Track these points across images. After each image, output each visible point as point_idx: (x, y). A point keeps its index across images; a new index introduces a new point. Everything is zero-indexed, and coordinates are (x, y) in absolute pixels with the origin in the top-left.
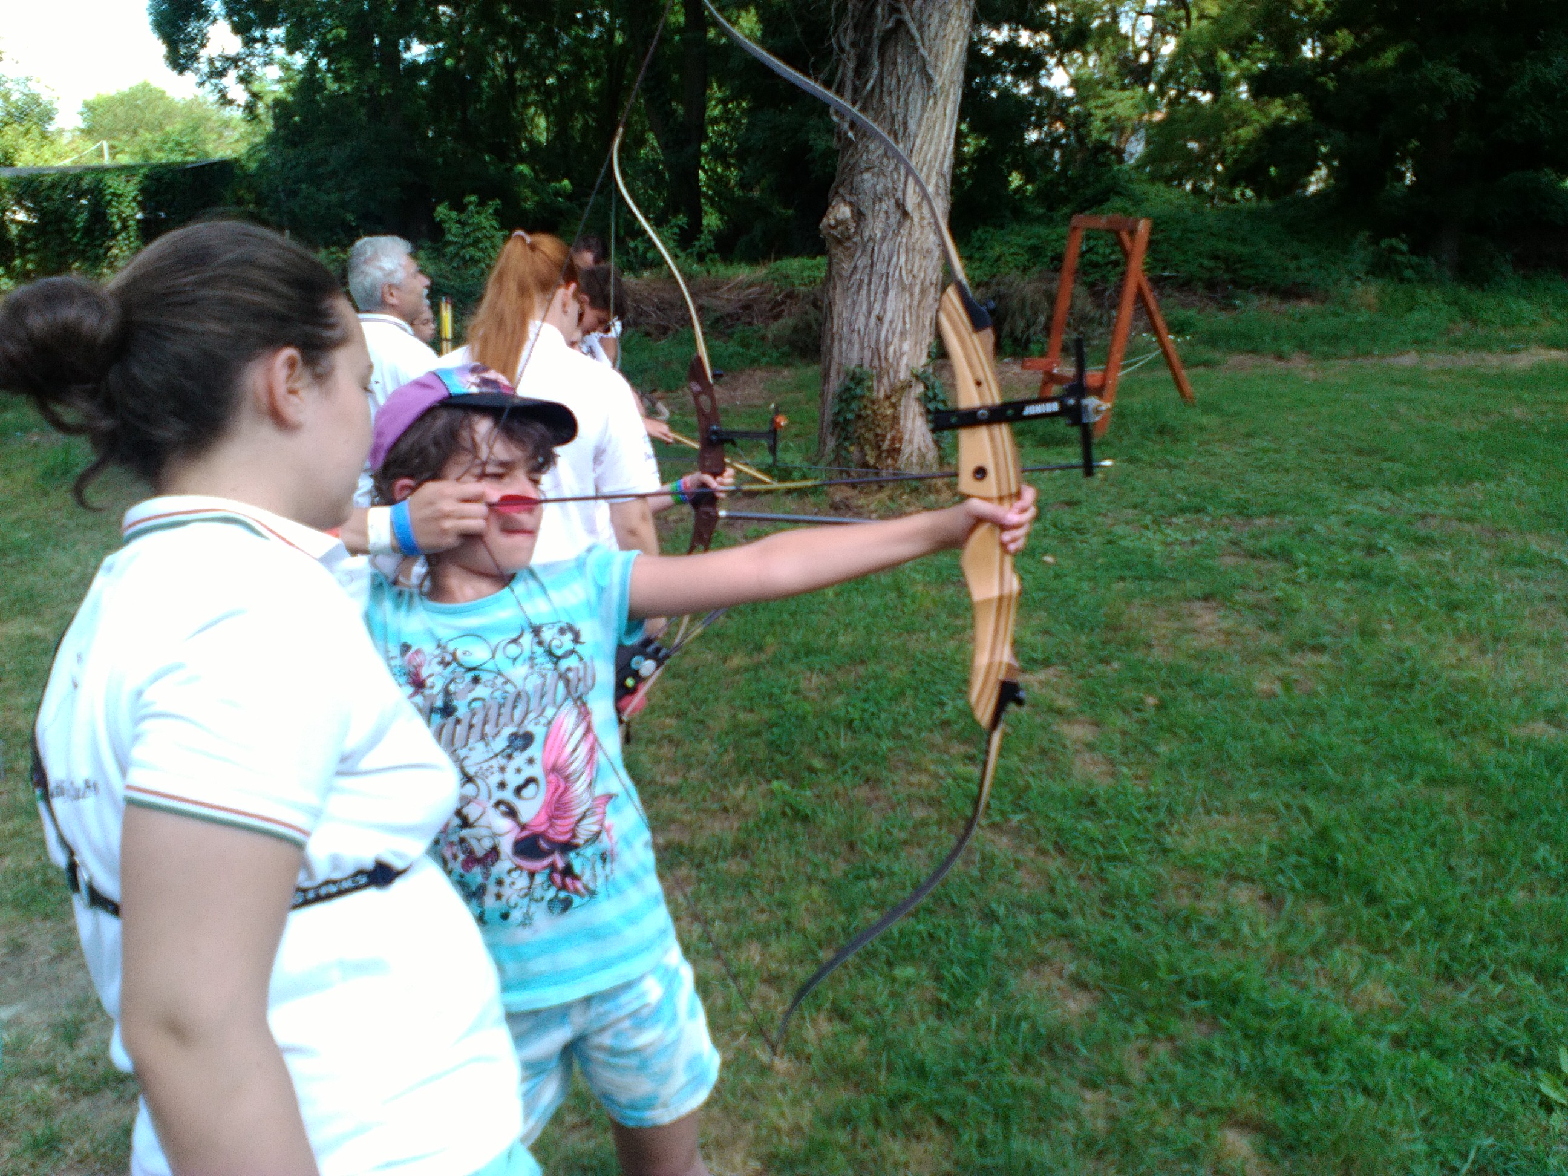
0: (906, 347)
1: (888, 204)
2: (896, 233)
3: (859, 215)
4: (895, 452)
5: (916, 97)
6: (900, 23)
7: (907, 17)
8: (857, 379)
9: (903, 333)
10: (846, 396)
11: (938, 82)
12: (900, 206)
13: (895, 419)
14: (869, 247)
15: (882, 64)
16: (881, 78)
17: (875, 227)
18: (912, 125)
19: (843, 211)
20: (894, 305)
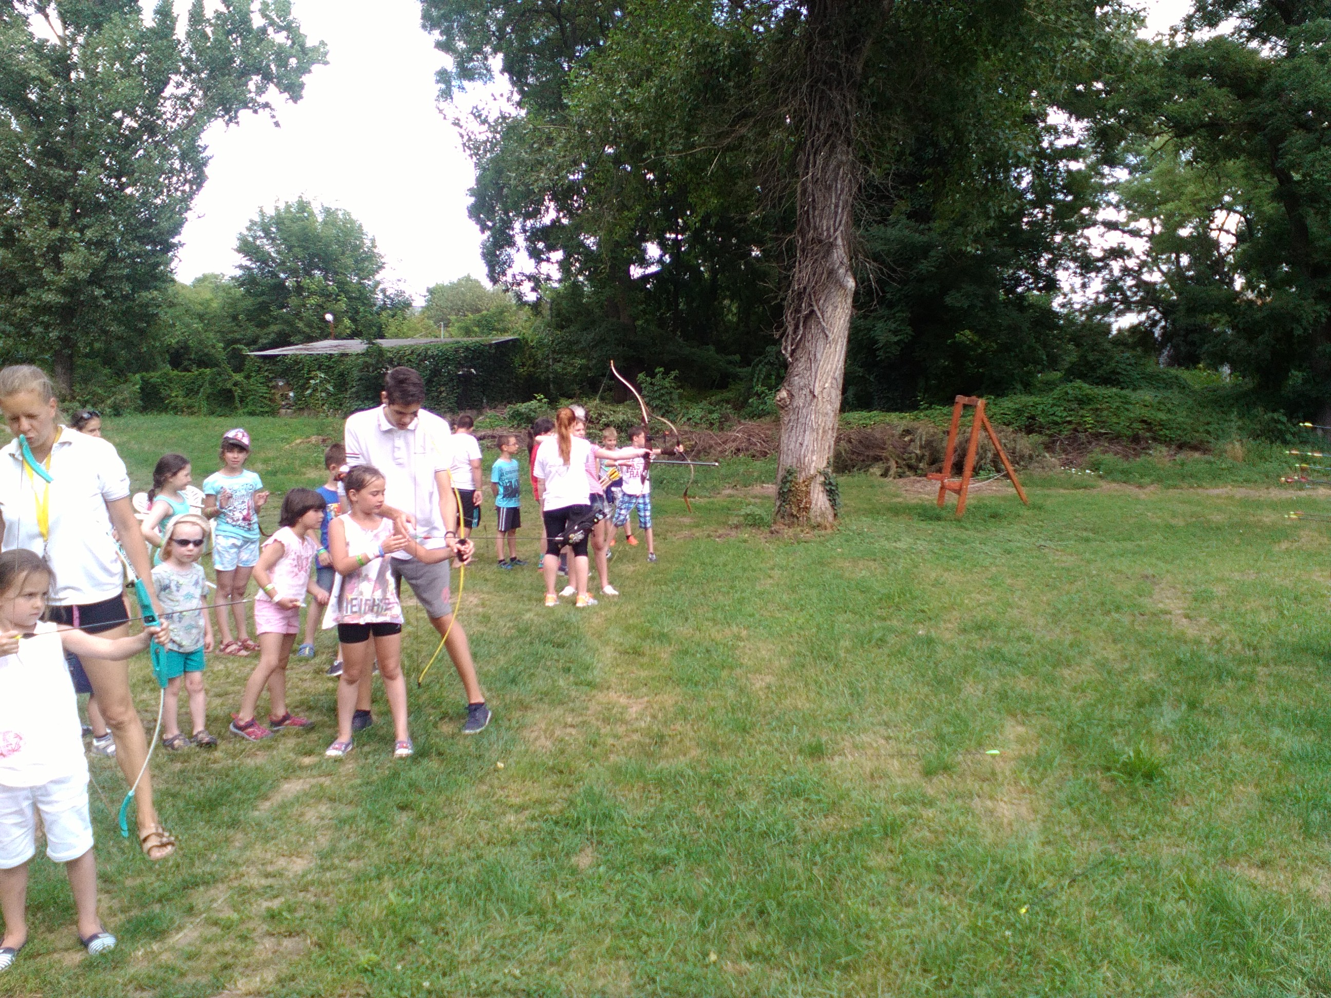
0: (814, 458)
1: (806, 391)
2: (810, 405)
3: (791, 396)
4: (806, 509)
5: (821, 343)
6: (812, 312)
7: (816, 308)
8: (789, 472)
9: (813, 451)
10: (785, 481)
11: (831, 337)
12: (812, 392)
13: (808, 493)
14: (797, 409)
15: (805, 328)
16: (803, 336)
17: (799, 402)
18: (818, 356)
19: (784, 394)
20: (808, 438)
